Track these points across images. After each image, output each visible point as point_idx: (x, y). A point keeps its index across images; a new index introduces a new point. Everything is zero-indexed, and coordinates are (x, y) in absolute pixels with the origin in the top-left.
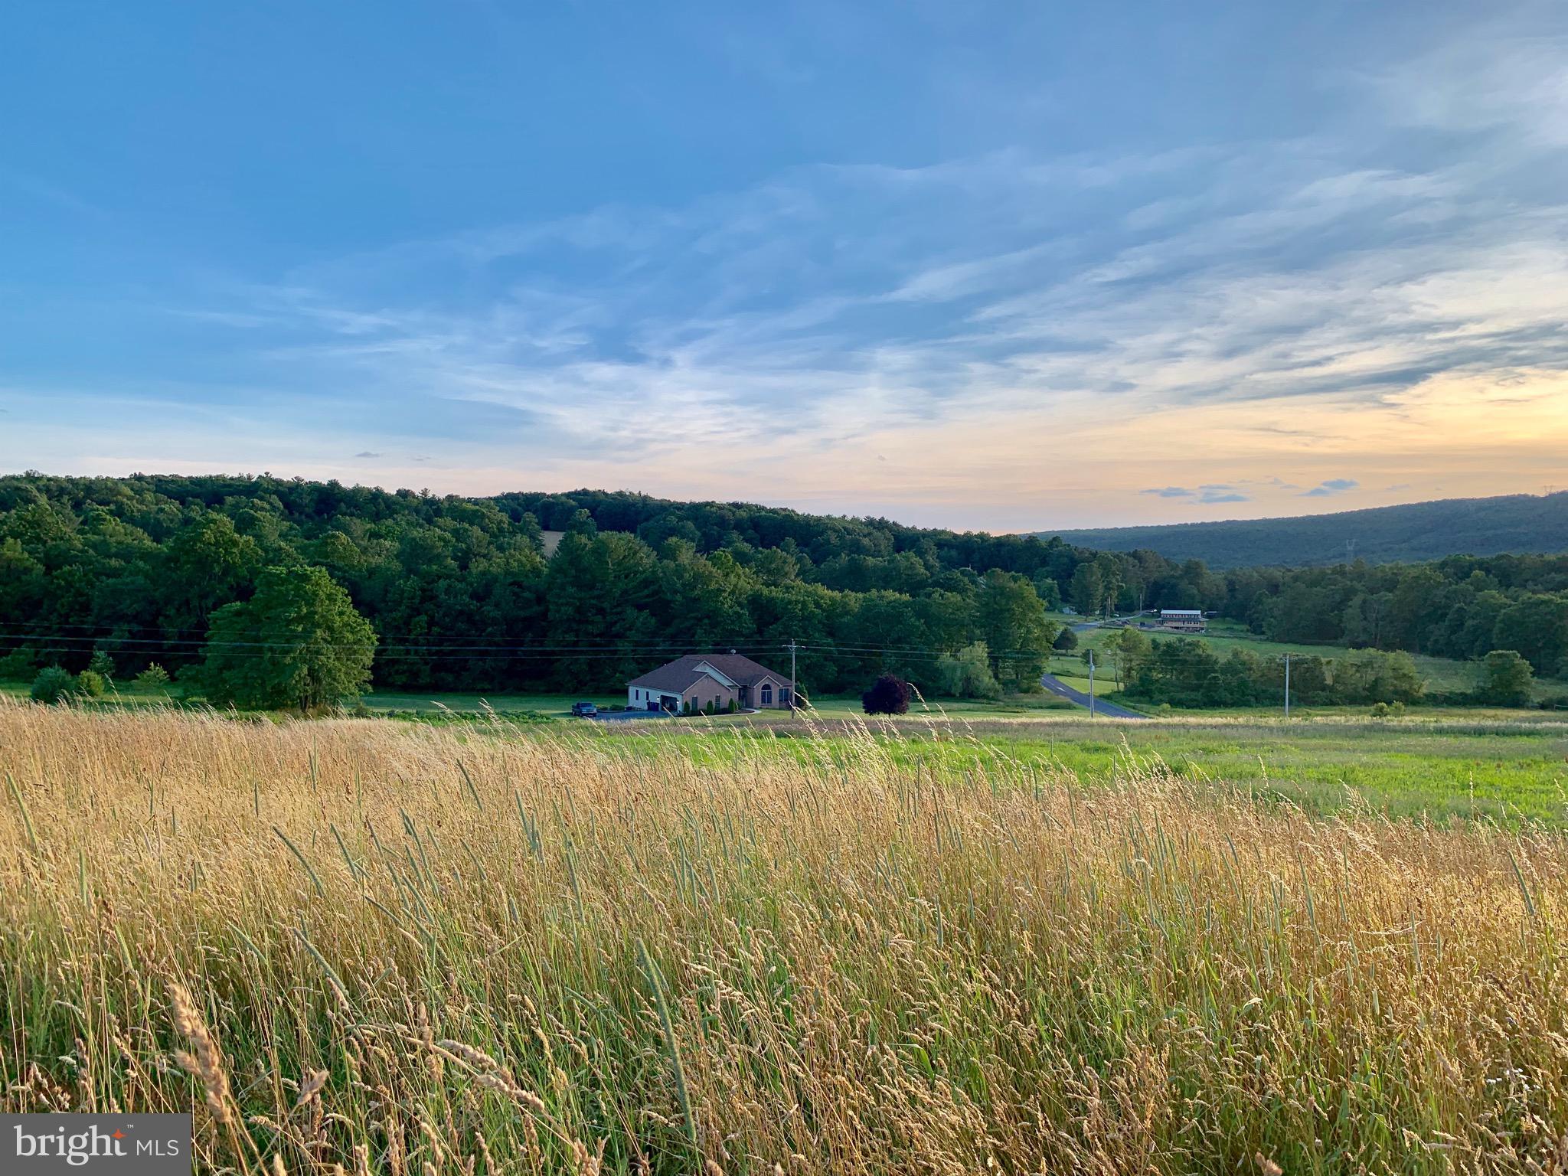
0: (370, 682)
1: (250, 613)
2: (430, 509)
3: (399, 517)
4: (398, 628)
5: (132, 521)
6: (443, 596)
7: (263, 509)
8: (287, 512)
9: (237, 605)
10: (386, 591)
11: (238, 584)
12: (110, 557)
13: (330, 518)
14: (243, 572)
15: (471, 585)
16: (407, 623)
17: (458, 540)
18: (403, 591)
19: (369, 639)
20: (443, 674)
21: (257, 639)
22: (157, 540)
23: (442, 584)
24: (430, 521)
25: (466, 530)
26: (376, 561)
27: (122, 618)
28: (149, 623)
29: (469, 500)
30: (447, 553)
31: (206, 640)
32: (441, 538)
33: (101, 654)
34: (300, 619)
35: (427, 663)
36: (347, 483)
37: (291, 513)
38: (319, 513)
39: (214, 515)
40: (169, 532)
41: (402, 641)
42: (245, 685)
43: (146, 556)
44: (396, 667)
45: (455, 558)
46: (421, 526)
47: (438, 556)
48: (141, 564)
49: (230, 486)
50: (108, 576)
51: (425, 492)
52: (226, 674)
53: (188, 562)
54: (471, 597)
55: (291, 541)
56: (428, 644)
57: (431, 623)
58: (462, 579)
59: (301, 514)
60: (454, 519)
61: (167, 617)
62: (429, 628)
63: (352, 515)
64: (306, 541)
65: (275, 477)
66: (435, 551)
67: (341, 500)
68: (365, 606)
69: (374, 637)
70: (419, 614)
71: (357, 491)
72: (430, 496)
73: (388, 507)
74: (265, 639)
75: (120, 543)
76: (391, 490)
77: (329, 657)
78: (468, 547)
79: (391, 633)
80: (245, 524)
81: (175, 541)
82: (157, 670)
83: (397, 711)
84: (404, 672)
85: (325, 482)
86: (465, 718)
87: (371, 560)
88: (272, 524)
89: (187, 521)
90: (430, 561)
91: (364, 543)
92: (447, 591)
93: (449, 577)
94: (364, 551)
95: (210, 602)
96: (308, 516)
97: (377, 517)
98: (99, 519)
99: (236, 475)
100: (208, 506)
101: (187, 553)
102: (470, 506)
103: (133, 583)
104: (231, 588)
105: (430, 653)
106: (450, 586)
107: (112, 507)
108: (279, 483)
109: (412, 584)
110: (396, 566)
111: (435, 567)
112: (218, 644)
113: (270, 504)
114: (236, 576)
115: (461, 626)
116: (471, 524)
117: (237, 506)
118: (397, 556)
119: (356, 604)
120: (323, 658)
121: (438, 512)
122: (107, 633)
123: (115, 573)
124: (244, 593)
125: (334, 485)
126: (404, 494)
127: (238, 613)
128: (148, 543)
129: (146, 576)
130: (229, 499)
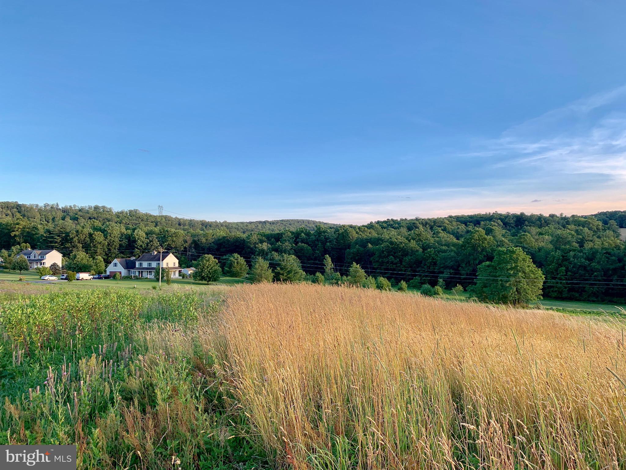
0: (542, 295)
1: (493, 266)
2: (565, 222)
3: (550, 226)
4: (552, 273)
5: (449, 232)
6: (572, 259)
7: (495, 225)
8: (504, 226)
9: (488, 263)
10: (547, 257)
11: (487, 255)
12: (442, 246)
13: (521, 228)
14: (489, 250)
15: (585, 253)
16: (556, 270)
17: (578, 234)
18: (554, 257)
19: (541, 277)
20: (573, 293)
21: (495, 276)
22: (458, 239)
23: (572, 253)
24: (564, 227)
25: (582, 230)
26: (542, 244)
27: (446, 267)
28: (456, 268)
29: (582, 217)
30: (573, 240)
31: (477, 276)
32: (570, 234)
33: (441, 280)
34: (512, 269)
35: (566, 288)
36: (528, 213)
37: (506, 227)
38: (517, 226)
39: (477, 229)
40: (462, 236)
41: (554, 278)
42: (491, 294)
43: (454, 245)
44: (552, 289)
45: (578, 242)
46: (560, 229)
47: (569, 242)
48: (453, 248)
49: (482, 218)
50: (442, 252)
51: (561, 214)
52: (485, 289)
53: (469, 247)
54: (586, 259)
55: (506, 238)
56: (566, 279)
57: (567, 271)
58: (581, 251)
59: (510, 226)
60: (575, 225)
61: (462, 267)
62: (566, 272)
63: (530, 226)
64: (512, 237)
65: (499, 212)
66: (568, 240)
67: (526, 220)
68: (539, 264)
69: (543, 276)
70: (561, 267)
71: (532, 216)
72: (564, 216)
73: (545, 222)
74: (499, 276)
75: (446, 241)
76: (546, 214)
77: (524, 284)
78: (583, 238)
79: (550, 274)
80: (489, 231)
81: (464, 240)
82: (459, 287)
83: (554, 308)
84: (556, 291)
85: (519, 213)
86: (585, 313)
87: (539, 244)
88: (499, 231)
89: (468, 232)
90: (565, 244)
91: (537, 237)
92: (574, 257)
93: (574, 250)
94: (537, 240)
95: (477, 262)
96: (512, 227)
97: (540, 226)
98: (438, 233)
99: (484, 213)
100: (475, 226)
101: (468, 243)
102: (583, 219)
103: (450, 255)
104: (485, 256)
105: (567, 284)
106: (575, 254)
107: (442, 228)
108: (501, 215)
109: (558, 253)
110: (550, 246)
111: (568, 246)
112: (481, 277)
113: (498, 223)
114: (486, 252)
115: (582, 272)
116: (584, 227)
117: (485, 225)
118: (551, 242)
119: (534, 262)
120: (521, 284)
121: (568, 223)
122: (442, 273)
123: (445, 251)
124: (490, 258)
125: (522, 214)
126: (552, 216)
127: (488, 266)
128: (455, 240)
129: (455, 252)
130: (482, 223)
